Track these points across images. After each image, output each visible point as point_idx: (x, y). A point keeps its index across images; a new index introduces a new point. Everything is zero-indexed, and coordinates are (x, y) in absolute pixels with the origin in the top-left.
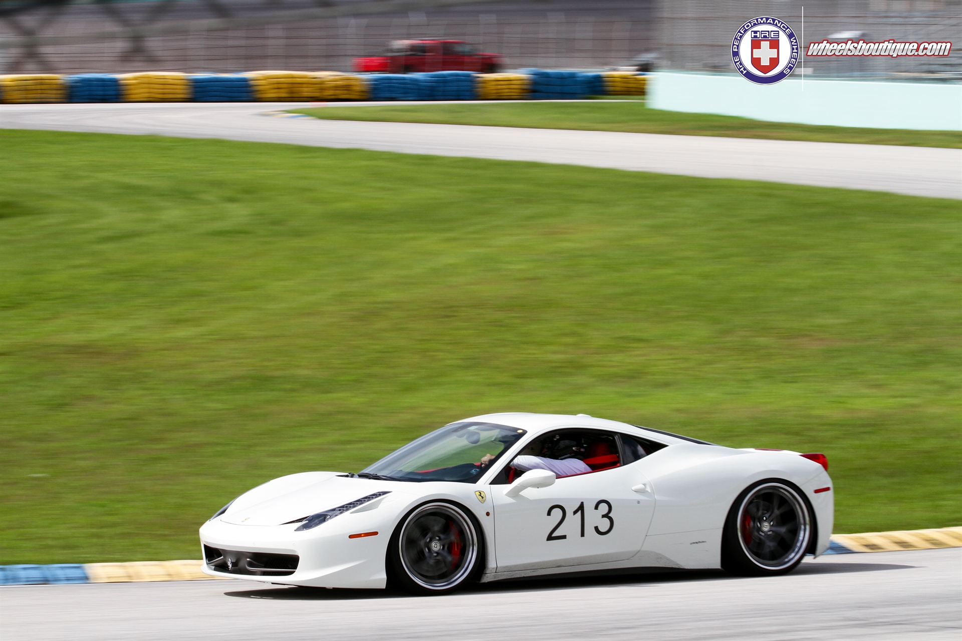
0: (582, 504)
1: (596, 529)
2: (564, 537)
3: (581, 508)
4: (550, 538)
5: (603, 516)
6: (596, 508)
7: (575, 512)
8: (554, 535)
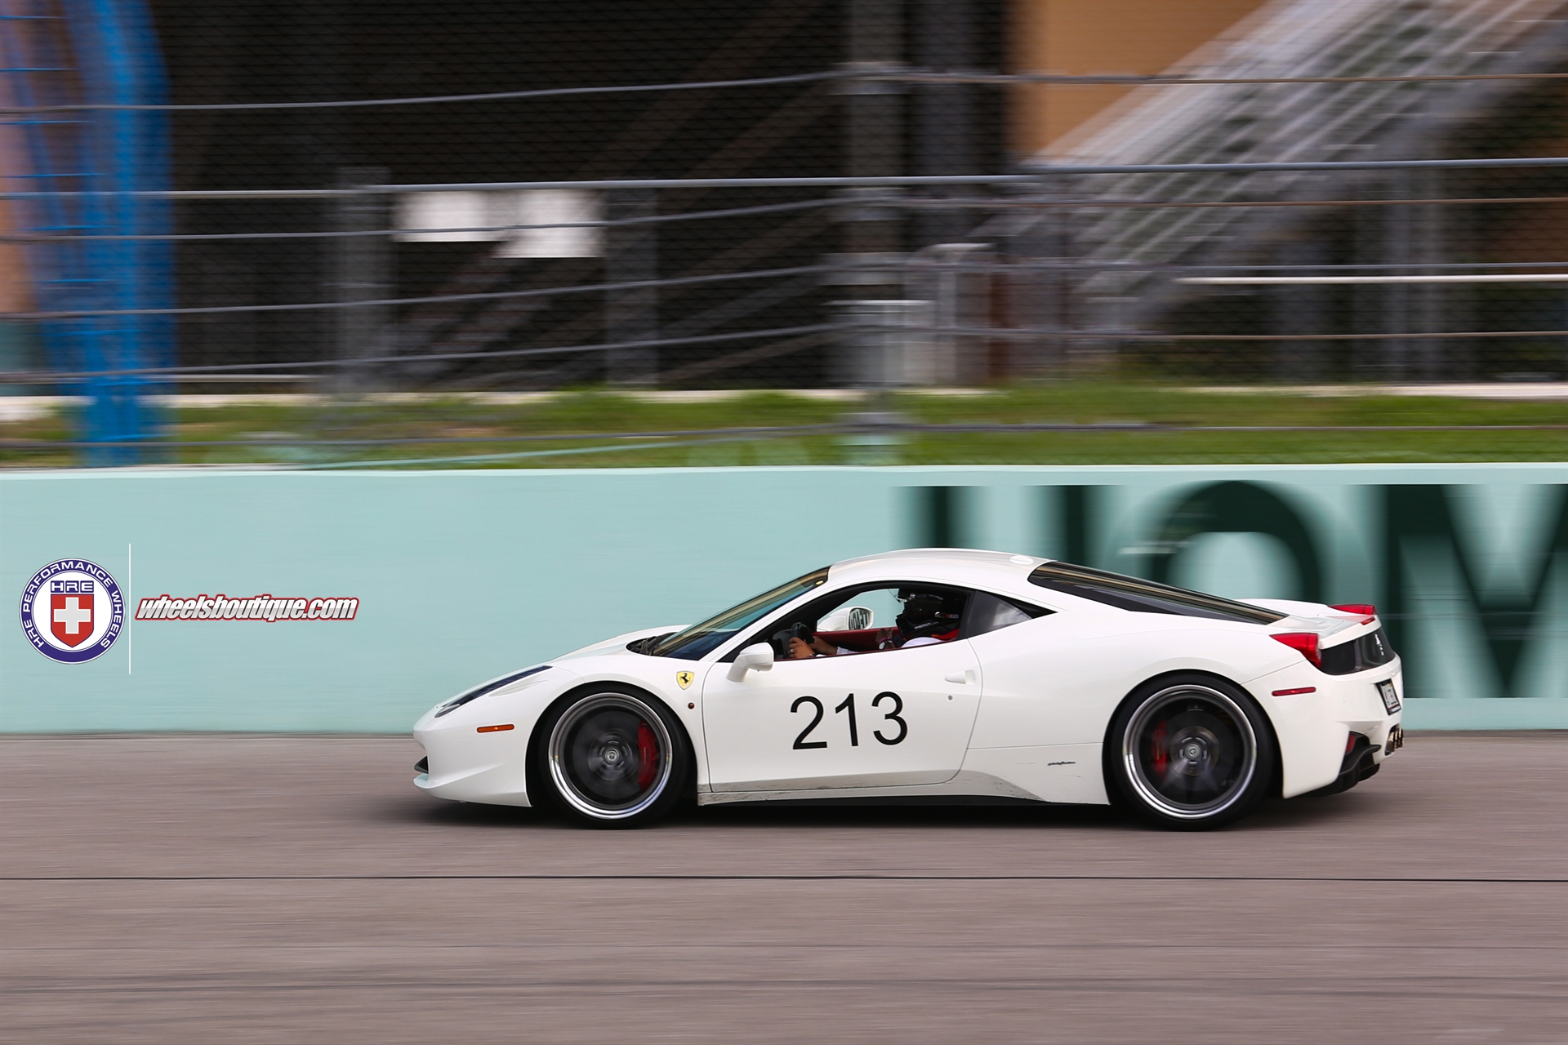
0: (851, 696)
1: (878, 734)
2: (823, 745)
3: (849, 702)
4: (798, 745)
5: (888, 717)
6: (876, 703)
7: (839, 709)
8: (805, 741)
